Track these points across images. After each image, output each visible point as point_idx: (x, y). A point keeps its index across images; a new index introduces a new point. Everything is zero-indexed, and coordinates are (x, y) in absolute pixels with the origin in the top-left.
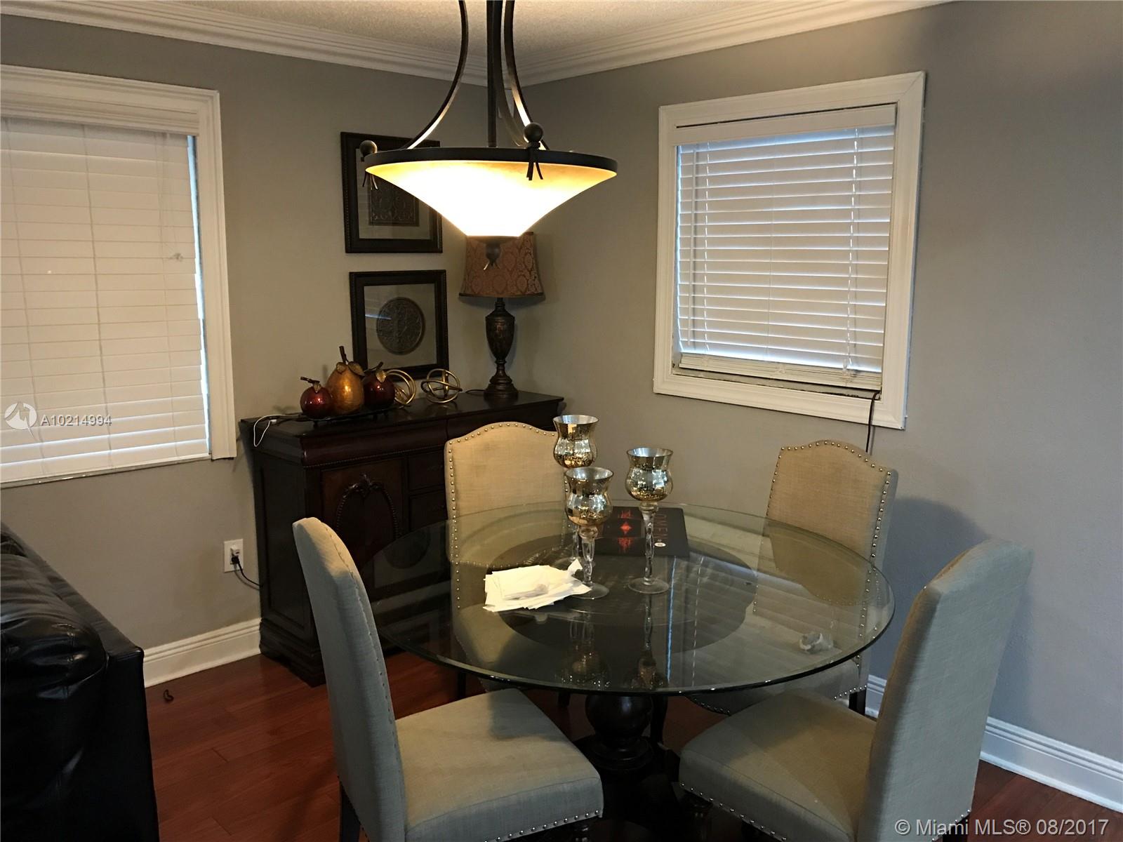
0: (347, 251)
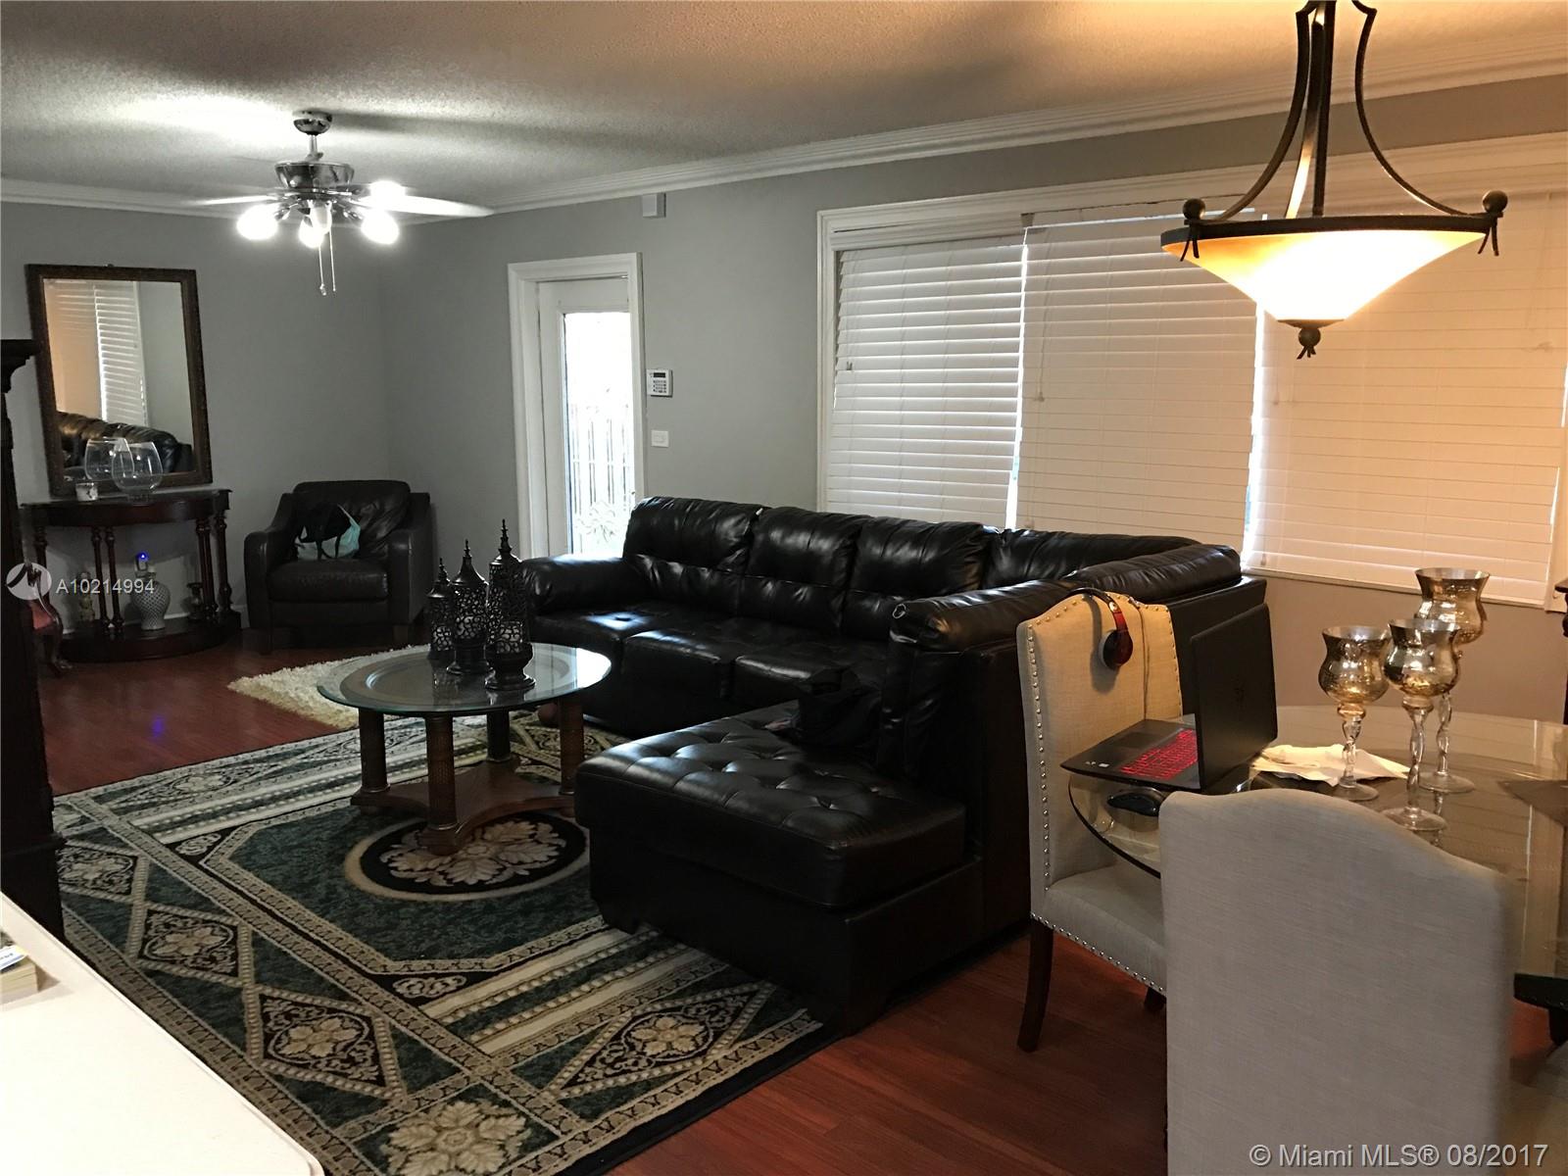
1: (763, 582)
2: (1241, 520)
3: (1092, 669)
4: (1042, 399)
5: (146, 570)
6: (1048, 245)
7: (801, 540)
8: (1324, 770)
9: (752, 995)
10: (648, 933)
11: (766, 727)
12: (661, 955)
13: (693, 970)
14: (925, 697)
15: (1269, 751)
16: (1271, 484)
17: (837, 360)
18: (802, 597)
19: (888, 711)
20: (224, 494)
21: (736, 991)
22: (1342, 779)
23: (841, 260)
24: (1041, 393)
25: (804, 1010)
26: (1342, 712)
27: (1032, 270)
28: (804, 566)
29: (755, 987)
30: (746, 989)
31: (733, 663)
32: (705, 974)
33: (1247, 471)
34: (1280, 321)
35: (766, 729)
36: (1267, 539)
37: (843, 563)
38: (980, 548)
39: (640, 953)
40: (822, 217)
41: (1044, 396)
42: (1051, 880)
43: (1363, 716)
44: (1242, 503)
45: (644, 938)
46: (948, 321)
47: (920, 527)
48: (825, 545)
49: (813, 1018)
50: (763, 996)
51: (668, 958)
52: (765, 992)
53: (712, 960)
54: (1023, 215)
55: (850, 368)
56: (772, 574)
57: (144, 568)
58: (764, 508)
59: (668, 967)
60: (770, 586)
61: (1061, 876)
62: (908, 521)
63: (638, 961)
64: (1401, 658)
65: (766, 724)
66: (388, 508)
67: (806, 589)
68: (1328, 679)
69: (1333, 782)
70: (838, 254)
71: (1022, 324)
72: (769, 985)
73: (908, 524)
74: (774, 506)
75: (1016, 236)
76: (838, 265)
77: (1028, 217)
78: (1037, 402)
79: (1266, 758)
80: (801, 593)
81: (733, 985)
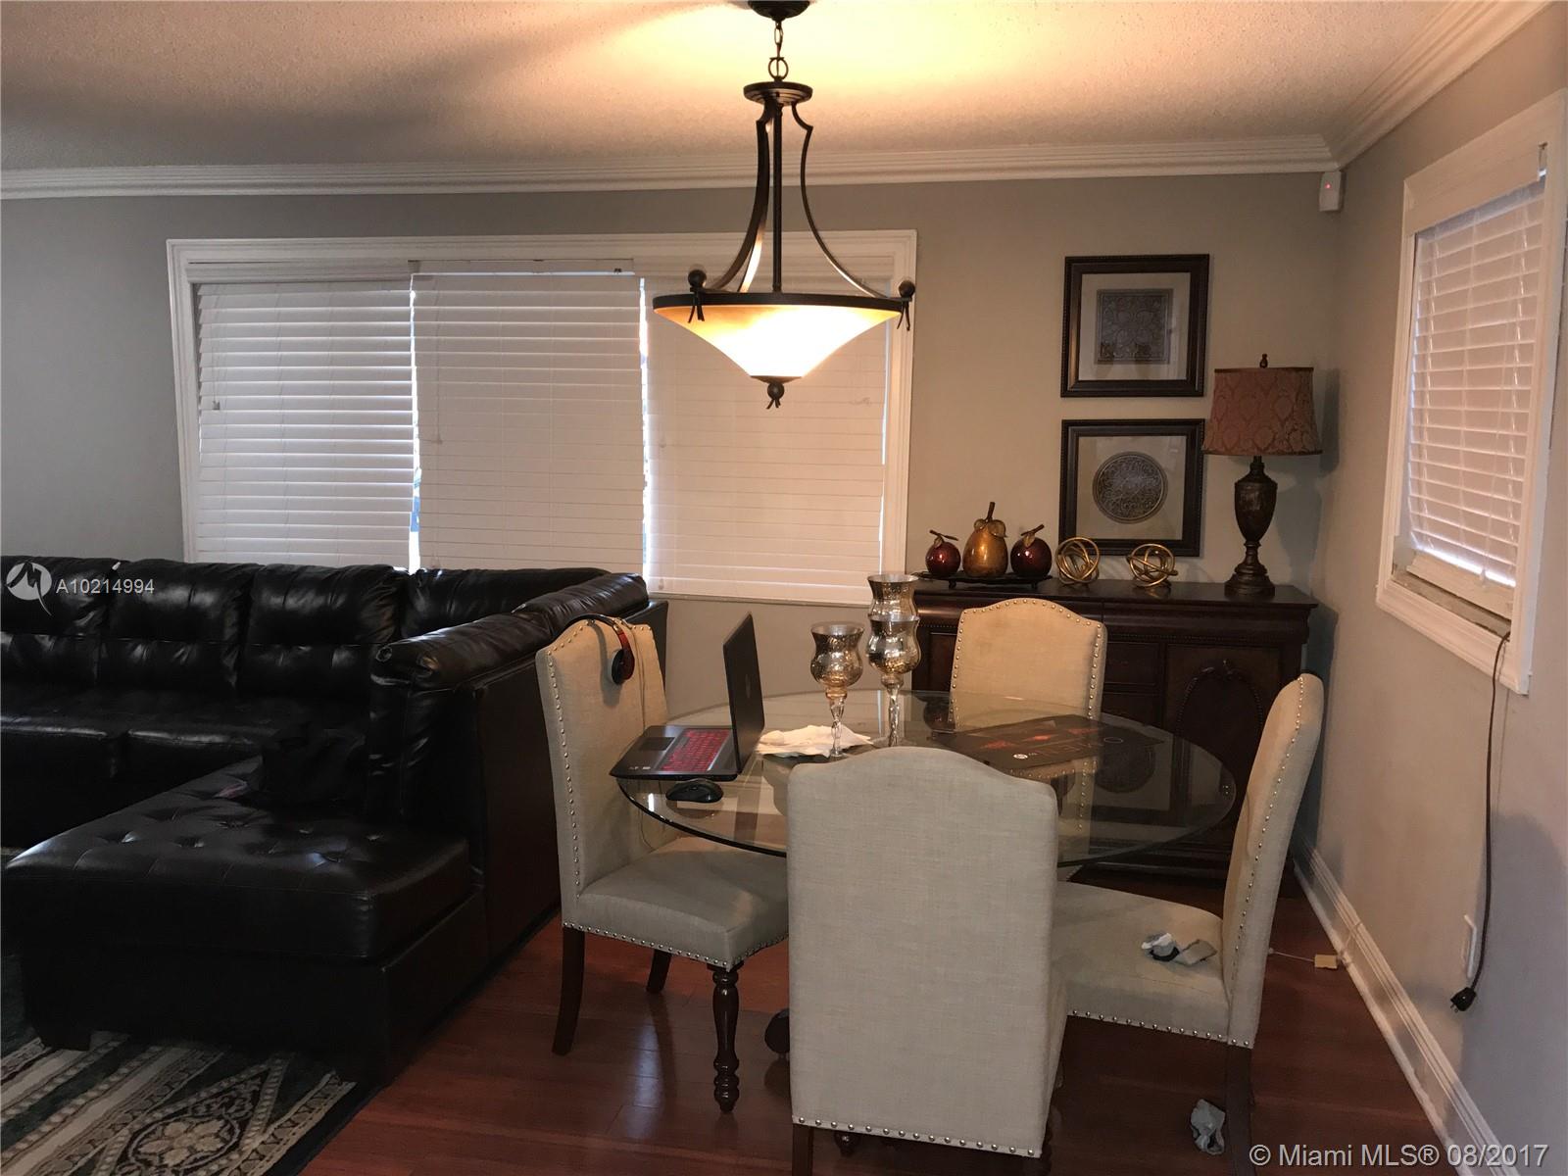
0: (1062, 396)
1: (131, 645)
2: (639, 550)
3: (603, 690)
4: (440, 442)
6: (436, 292)
7: (178, 594)
8: (816, 745)
9: (264, 1076)
10: (103, 1042)
11: (217, 795)
12: (135, 1064)
13: (181, 1069)
14: (419, 737)
15: (763, 738)
16: (661, 515)
17: (200, 398)
18: (184, 658)
19: (377, 756)
21: (243, 1076)
22: (833, 751)
23: (199, 294)
24: (439, 435)
25: (329, 1075)
26: (829, 695)
27: (419, 316)
28: (188, 623)
29: (264, 1067)
30: (254, 1071)
31: (126, 735)
32: (199, 1069)
33: (642, 505)
34: (753, 377)
35: (221, 798)
36: (661, 566)
37: (232, 618)
38: (394, 589)
39: (108, 1066)
40: (173, 246)
41: (442, 438)
42: (582, 885)
43: (845, 697)
44: (640, 535)
45: (103, 1051)
46: (332, 361)
47: (324, 572)
48: (206, 599)
49: (344, 1078)
50: (276, 1074)
51: (146, 1063)
52: (278, 1072)
53: (200, 1054)
54: (410, 261)
55: (217, 407)
56: (145, 635)
58: (121, 561)
59: (151, 1072)
60: (139, 650)
61: (593, 880)
62: (306, 567)
63: (108, 1075)
64: (882, 644)
65: (216, 793)
67: (189, 648)
68: (819, 671)
69: (827, 754)
70: (195, 287)
71: (413, 367)
72: (278, 1061)
73: (308, 570)
74: (133, 560)
75: (403, 282)
76: (196, 299)
77: (415, 264)
78: (435, 445)
79: (765, 743)
80: (183, 654)
81: (237, 1072)
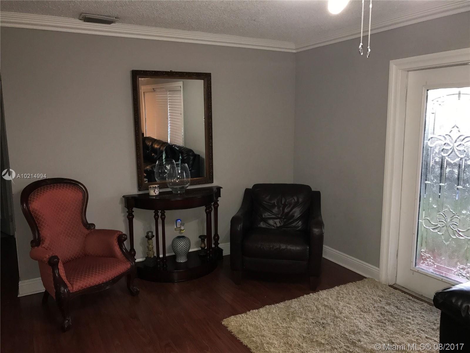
5: (180, 227)
20: (219, 189)
57: (179, 226)
66: (301, 200)
